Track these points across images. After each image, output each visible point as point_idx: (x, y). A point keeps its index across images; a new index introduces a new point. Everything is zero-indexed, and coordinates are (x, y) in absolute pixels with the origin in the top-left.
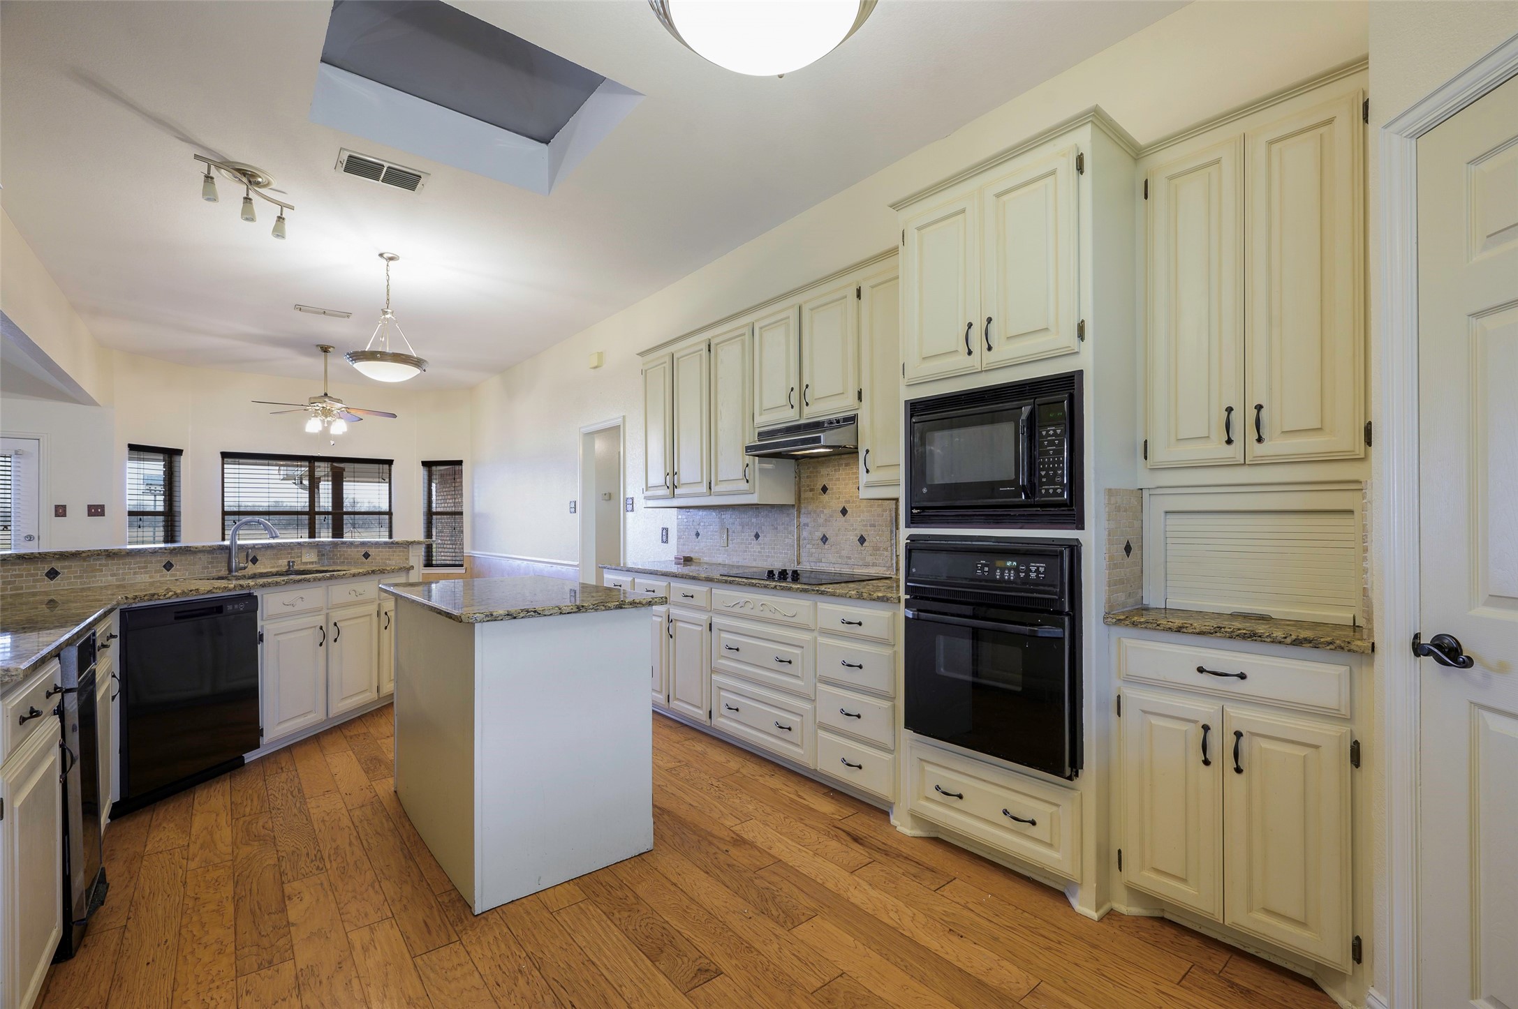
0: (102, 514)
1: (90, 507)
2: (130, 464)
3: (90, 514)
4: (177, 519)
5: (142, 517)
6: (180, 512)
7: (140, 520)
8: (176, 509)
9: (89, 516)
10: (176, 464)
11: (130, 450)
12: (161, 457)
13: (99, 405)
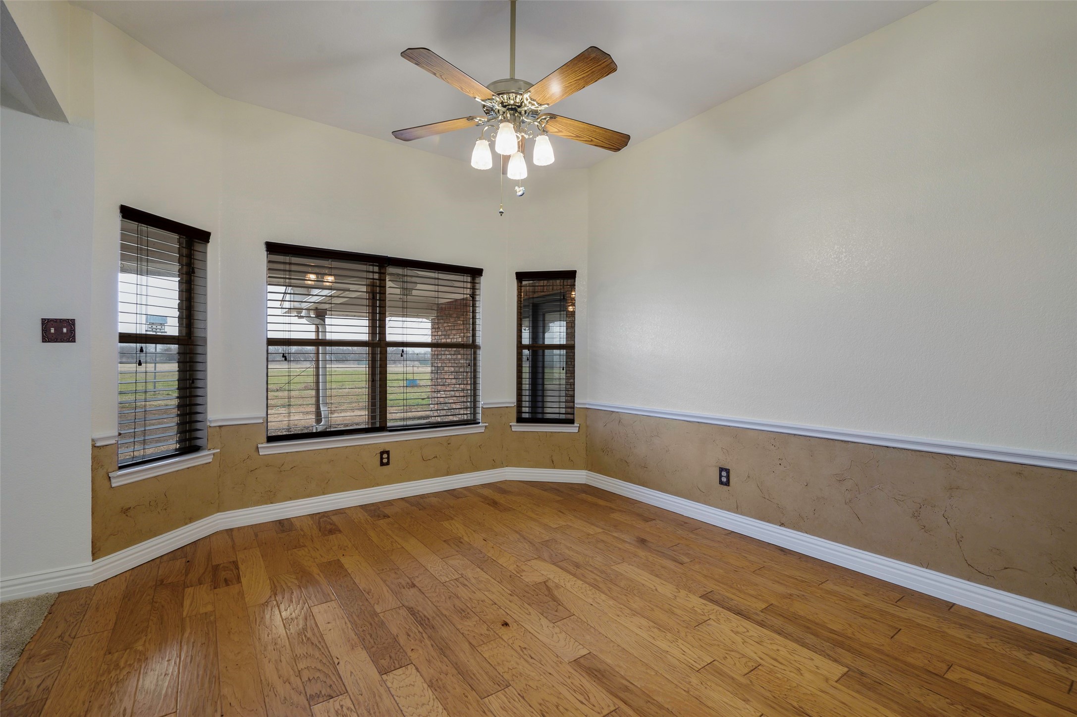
0: (71, 337)
1: (46, 324)
2: (124, 279)
3: (47, 337)
4: (199, 350)
5: (143, 345)
6: (205, 339)
7: (141, 350)
8: (198, 333)
9: (44, 340)
10: (198, 256)
11: (123, 217)
12: (176, 236)
13: (68, 122)
